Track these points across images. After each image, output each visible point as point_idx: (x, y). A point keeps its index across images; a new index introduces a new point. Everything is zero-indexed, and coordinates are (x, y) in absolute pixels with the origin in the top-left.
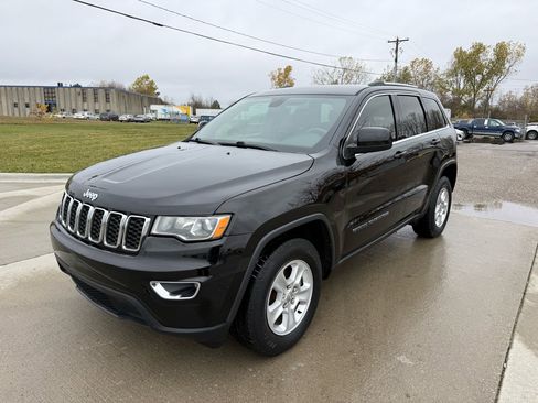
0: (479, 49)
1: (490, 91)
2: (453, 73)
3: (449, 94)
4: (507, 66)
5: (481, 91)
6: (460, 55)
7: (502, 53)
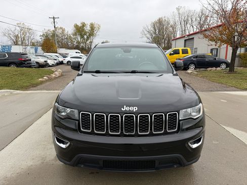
0: (84, 25)
1: (91, 42)
2: (75, 34)
3: (75, 43)
4: (95, 32)
5: (88, 42)
6: (76, 26)
7: (92, 27)
